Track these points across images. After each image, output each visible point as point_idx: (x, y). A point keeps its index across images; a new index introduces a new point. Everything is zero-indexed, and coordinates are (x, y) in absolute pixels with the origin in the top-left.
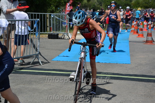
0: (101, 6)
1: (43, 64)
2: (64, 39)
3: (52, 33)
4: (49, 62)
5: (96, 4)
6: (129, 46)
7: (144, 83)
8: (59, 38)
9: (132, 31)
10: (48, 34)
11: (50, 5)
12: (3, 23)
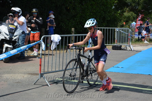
2: (126, 50)
3: (116, 45)
8: (122, 50)
10: (113, 45)
11: (121, 20)
12: (56, 38)
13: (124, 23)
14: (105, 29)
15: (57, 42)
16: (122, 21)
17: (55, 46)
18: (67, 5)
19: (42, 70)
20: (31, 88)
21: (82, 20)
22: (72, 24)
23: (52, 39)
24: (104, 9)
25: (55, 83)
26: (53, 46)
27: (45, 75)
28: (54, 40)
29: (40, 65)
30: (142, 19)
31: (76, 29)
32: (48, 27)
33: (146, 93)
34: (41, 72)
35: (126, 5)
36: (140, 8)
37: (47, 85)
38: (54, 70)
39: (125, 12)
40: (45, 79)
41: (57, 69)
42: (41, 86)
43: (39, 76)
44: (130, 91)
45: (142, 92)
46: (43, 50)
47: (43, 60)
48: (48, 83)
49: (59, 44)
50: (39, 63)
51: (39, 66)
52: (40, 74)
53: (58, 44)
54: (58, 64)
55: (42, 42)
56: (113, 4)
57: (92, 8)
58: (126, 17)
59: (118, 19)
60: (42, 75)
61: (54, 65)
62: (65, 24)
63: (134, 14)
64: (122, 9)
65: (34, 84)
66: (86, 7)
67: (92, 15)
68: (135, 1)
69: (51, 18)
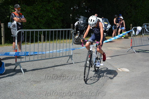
19: (132, 45)
26: (137, 33)
27: (133, 48)
28: (138, 29)
29: (131, 42)
42: (131, 53)
48: (135, 52)
53: (140, 32)
55: (133, 30)
65: (127, 52)
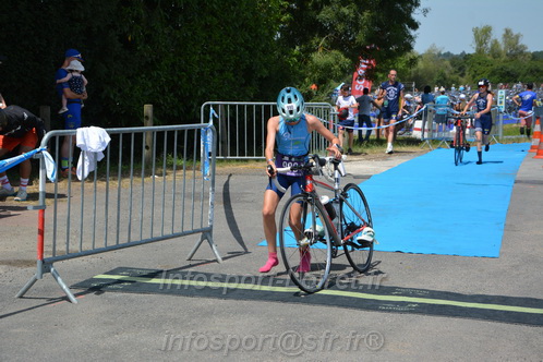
0: (462, 75)
1: (224, 259)
4: (247, 252)
5: (446, 72)
6: (508, 198)
7: (524, 328)
9: (532, 147)
11: (302, 78)
12: (93, 138)
13: (314, 87)
14: (252, 106)
15: (96, 153)
16: (307, 80)
17: (90, 166)
18: (126, 29)
19: (48, 249)
20: (10, 312)
21: (176, 78)
22: (144, 90)
23: (79, 142)
24: (247, 41)
25: (93, 289)
26: (84, 167)
27: (57, 266)
28: (85, 146)
29: (41, 233)
30: (370, 75)
31: (156, 107)
32: (65, 102)
33: (390, 311)
34: (45, 257)
35: (319, 29)
36: (360, 37)
37: (66, 298)
38: (87, 246)
39: (315, 50)
40: (59, 279)
41: (100, 245)
42: (44, 301)
43: (38, 268)
44: (339, 306)
45: (377, 310)
46: (47, 181)
47: (49, 214)
48: (68, 291)
49: (104, 160)
50: (36, 226)
51: (37, 236)
52: (39, 262)
53: (99, 160)
54: (100, 224)
55: (45, 153)
56: (276, 24)
57: (210, 37)
58: (317, 67)
59: (295, 73)
60: (46, 266)
61: (88, 230)
62: (120, 91)
63: (342, 56)
64: (305, 40)
65: (21, 297)
66: (190, 34)
67: (209, 62)
68: (345, 16)
69: (72, 71)
